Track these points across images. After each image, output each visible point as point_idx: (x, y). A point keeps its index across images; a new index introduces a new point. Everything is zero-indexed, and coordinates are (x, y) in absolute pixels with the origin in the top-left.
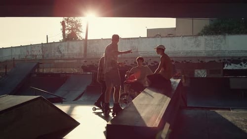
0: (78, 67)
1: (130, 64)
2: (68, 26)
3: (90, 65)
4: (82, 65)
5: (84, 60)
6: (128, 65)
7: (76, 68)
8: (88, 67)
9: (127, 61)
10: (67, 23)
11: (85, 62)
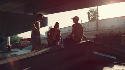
0: (93, 35)
1: (123, 32)
2: (91, 14)
3: (100, 34)
4: (95, 34)
5: (96, 31)
6: (122, 32)
7: (92, 36)
8: (98, 35)
9: (121, 30)
10: (91, 13)
11: (97, 32)
